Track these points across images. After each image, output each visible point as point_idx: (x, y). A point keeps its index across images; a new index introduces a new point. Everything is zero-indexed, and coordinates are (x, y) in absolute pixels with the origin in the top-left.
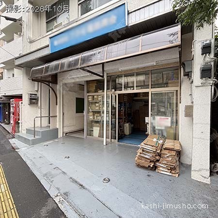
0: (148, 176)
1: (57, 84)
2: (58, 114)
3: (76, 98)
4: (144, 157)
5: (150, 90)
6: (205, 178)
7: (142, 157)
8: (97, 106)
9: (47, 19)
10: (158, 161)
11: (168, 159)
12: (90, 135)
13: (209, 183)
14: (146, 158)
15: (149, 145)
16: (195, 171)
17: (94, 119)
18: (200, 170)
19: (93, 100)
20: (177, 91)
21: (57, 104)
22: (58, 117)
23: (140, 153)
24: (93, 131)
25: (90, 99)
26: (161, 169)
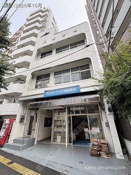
0: (98, 159)
1: (38, 110)
2: (36, 128)
3: (45, 118)
4: (94, 149)
5: (88, 114)
6: (122, 156)
7: (93, 149)
8: (59, 123)
9: (37, 80)
10: (100, 150)
11: (104, 149)
12: (54, 142)
13: (124, 159)
14: (95, 149)
15: (95, 142)
16: (117, 153)
17: (57, 131)
18: (119, 153)
19: (58, 119)
20: (99, 115)
21: (36, 122)
22: (36, 130)
23: (92, 147)
25: (56, 119)
26: (103, 155)
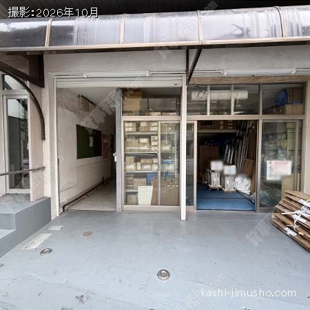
1: (43, 87)
5: (261, 118)
8: (144, 144)
19: (138, 131)
24: (136, 193)
25: (130, 128)
